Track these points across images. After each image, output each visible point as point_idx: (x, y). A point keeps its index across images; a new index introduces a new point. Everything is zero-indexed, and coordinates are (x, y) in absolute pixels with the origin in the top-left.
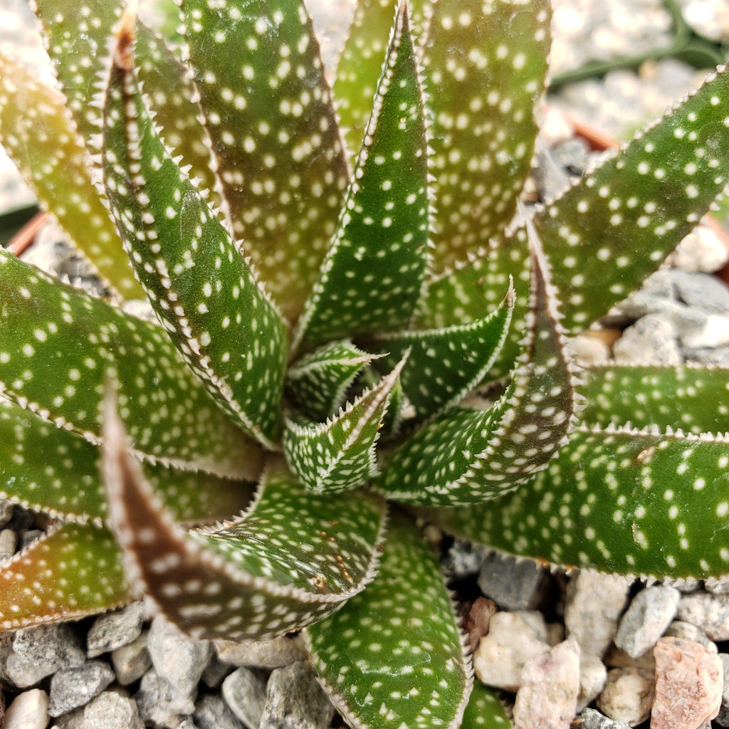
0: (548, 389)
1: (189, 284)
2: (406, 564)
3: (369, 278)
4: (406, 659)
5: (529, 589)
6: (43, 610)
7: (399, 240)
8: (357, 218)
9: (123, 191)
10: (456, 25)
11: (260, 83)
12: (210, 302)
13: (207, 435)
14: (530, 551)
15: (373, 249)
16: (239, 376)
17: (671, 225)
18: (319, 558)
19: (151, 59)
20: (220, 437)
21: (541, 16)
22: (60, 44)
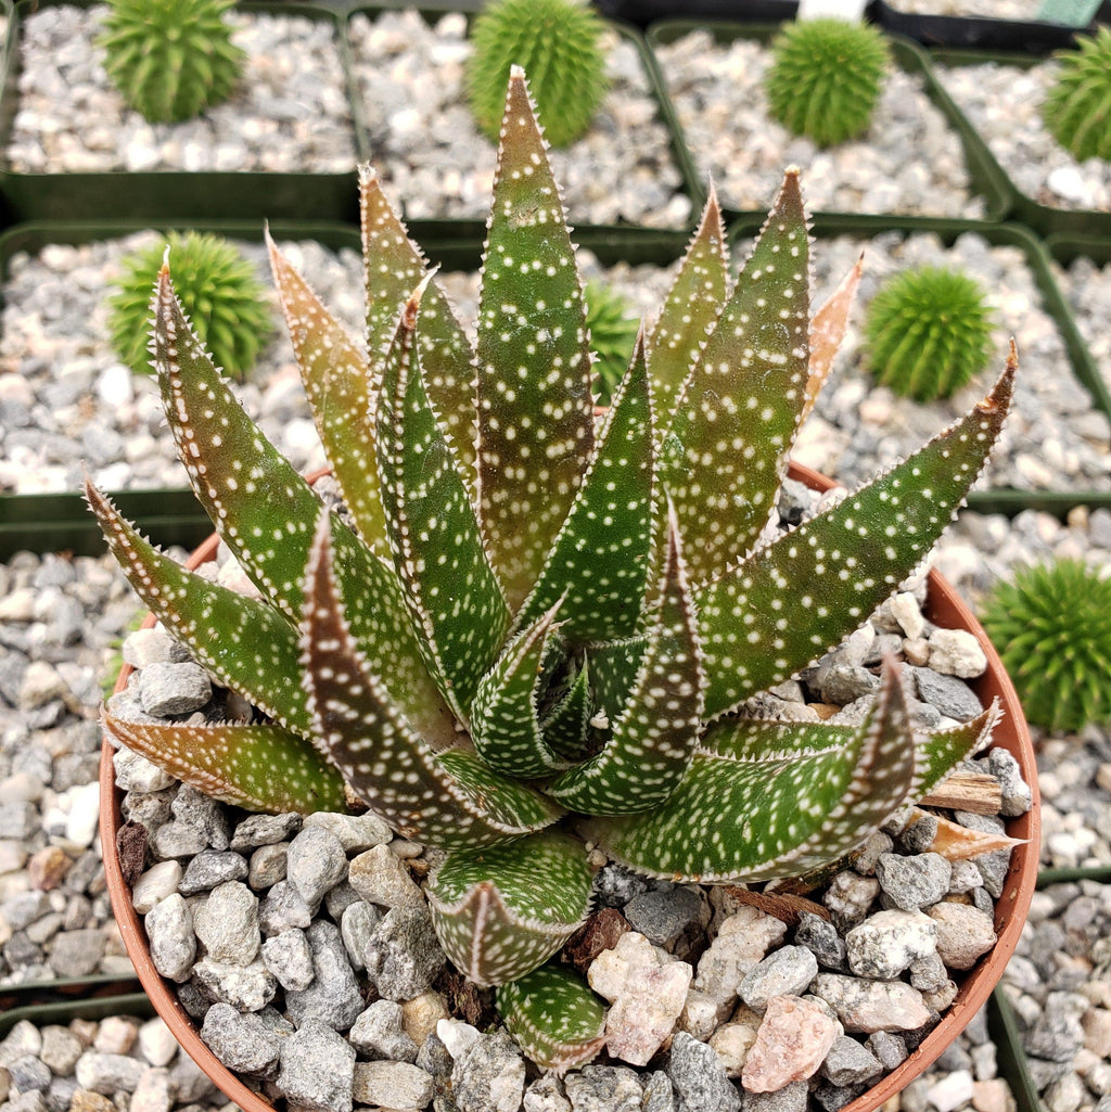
0: (674, 654)
1: (418, 511)
3: (587, 573)
5: (672, 926)
7: (619, 543)
8: (582, 511)
9: (387, 421)
10: (716, 371)
11: (531, 384)
12: (432, 534)
13: (404, 681)
14: (669, 867)
15: (592, 544)
16: (443, 617)
17: (870, 582)
19: (451, 346)
20: (416, 691)
21: (796, 378)
22: (378, 314)
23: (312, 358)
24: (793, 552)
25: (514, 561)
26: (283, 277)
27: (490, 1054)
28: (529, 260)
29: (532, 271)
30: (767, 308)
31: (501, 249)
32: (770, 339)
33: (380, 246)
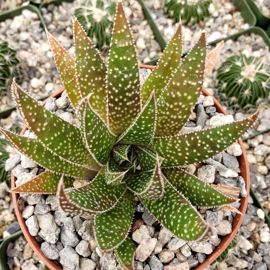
0: (156, 186)
1: (90, 137)
2: (126, 204)
3: (136, 137)
4: (113, 229)
6: (39, 191)
7: (145, 132)
8: (135, 126)
9: (80, 119)
10: (176, 85)
11: (122, 88)
12: (94, 140)
13: (88, 160)
14: (153, 213)
15: (138, 132)
16: (97, 153)
17: (212, 151)
18: (102, 200)
19: (100, 68)
21: (199, 89)
22: (79, 60)
23: (61, 64)
24: (192, 139)
25: (117, 126)
26: (51, 41)
27: (108, 259)
28: (123, 56)
29: (123, 59)
30: (192, 70)
31: (114, 53)
32: (192, 79)
33: (79, 40)
